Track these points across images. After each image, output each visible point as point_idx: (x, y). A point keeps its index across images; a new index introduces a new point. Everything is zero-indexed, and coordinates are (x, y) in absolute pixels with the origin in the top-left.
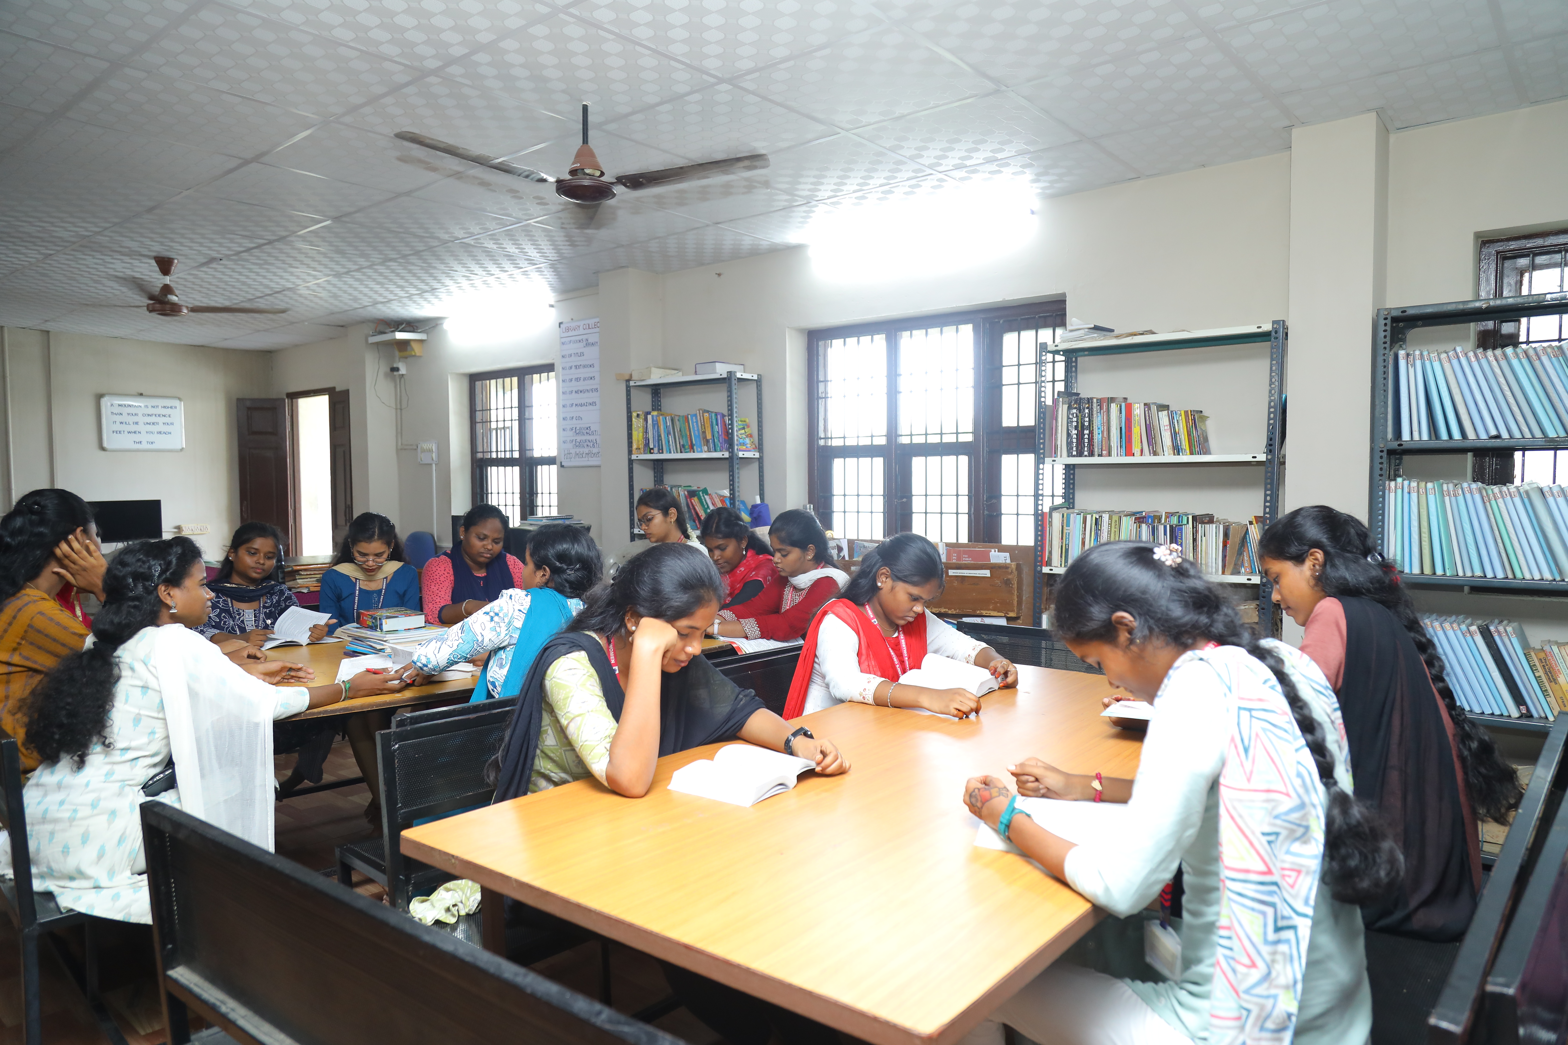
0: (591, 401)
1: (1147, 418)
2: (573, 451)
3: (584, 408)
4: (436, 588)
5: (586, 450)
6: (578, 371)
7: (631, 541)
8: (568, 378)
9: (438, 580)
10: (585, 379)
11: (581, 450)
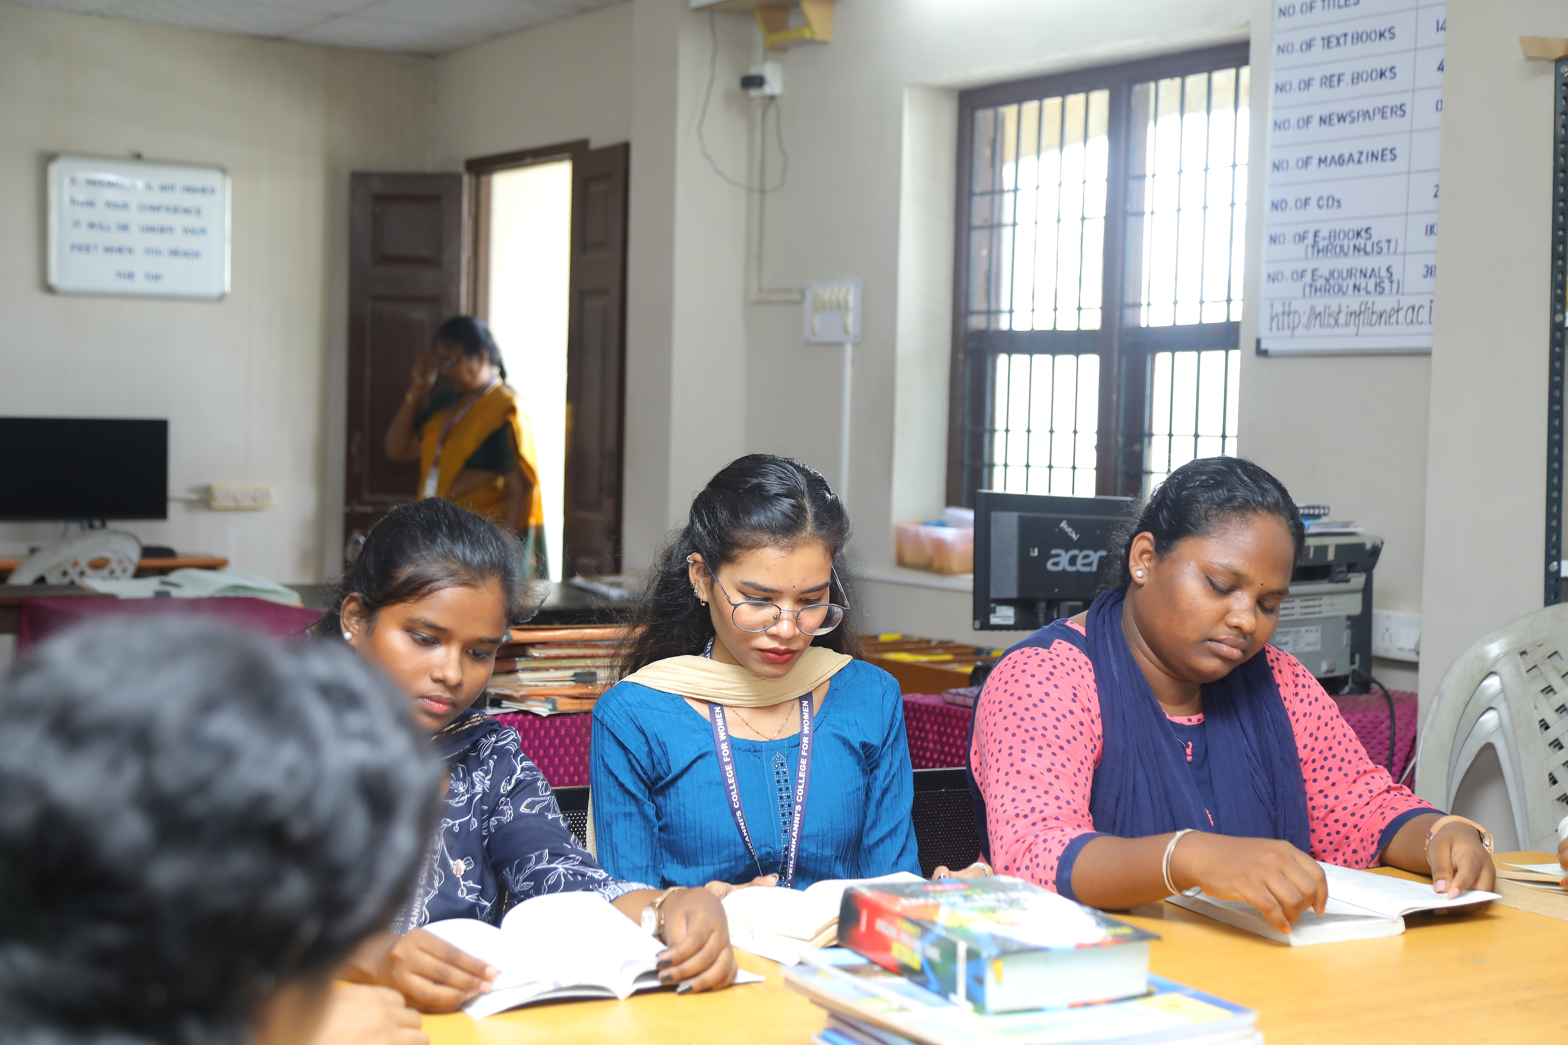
0: (1376, 146)
2: (1303, 306)
3: (1350, 169)
5: (1353, 302)
6: (1335, 53)
7: (1548, 602)
8: (1295, 77)
10: (1357, 78)
11: (1333, 302)
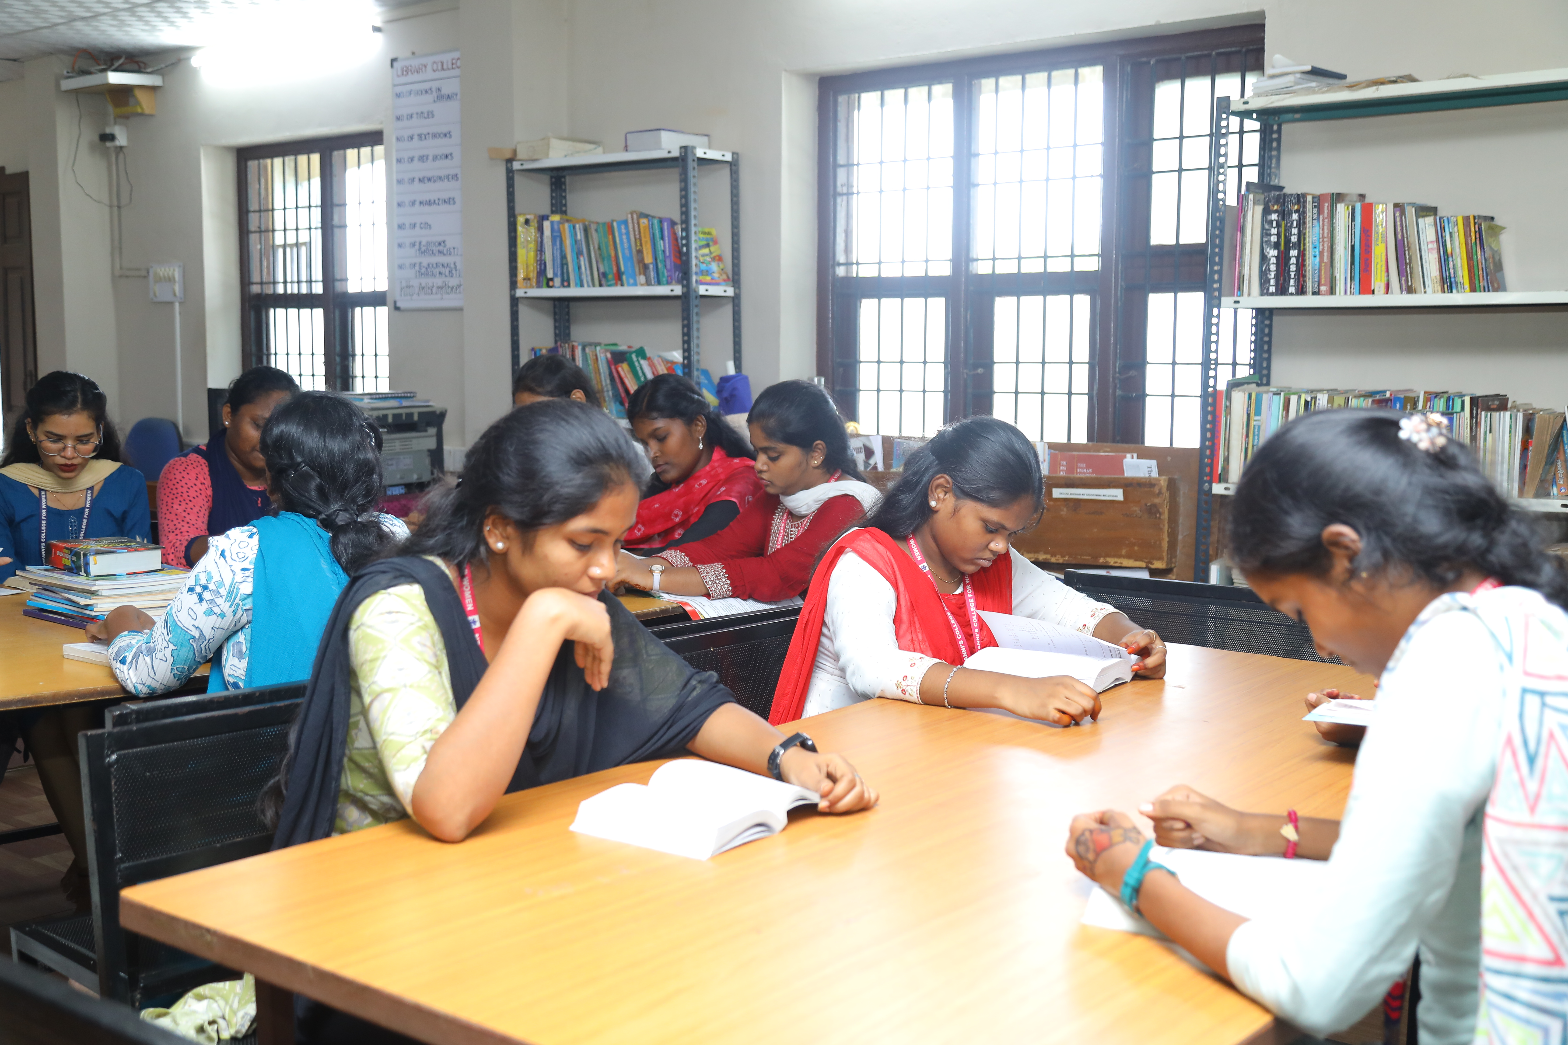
0: (445, 195)
1: (1399, 228)
2: (415, 283)
3: (434, 208)
4: (181, 509)
5: (438, 281)
6: (424, 143)
8: (406, 155)
9: (185, 495)
10: (435, 158)
11: (430, 281)
